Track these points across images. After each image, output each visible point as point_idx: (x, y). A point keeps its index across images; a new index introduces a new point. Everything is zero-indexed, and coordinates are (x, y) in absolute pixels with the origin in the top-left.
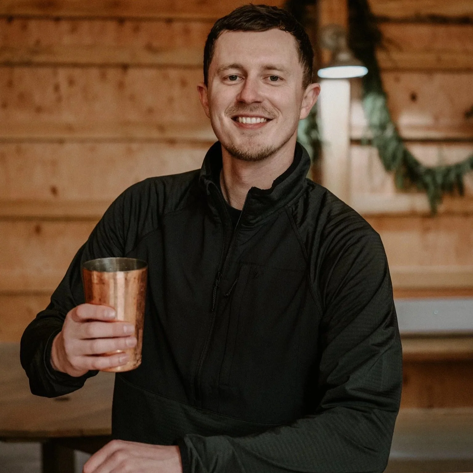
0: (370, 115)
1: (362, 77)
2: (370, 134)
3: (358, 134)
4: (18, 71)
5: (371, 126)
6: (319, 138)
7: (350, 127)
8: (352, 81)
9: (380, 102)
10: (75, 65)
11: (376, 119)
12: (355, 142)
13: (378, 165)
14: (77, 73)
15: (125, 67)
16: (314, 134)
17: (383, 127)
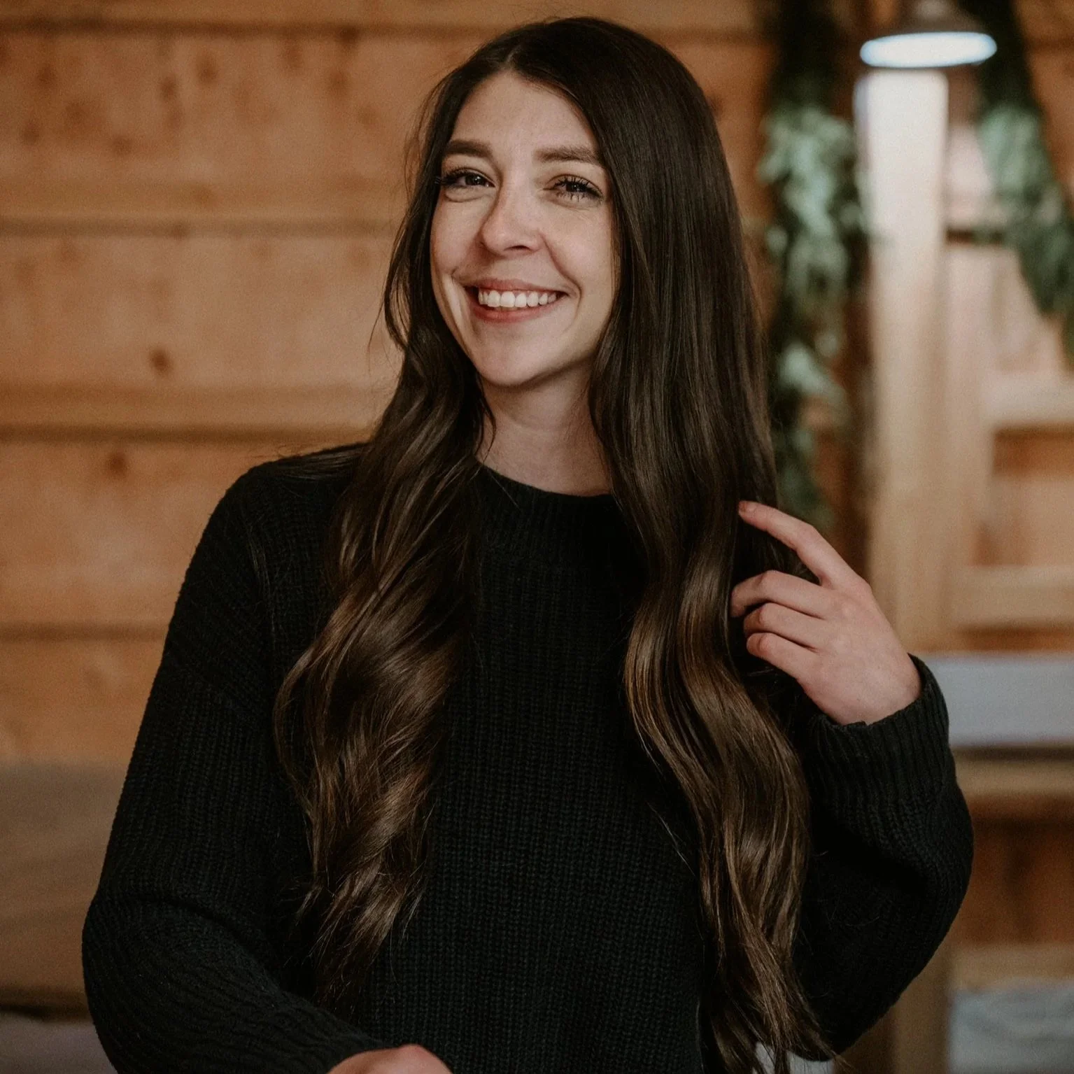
0: (999, 164)
1: (980, 63)
2: (999, 215)
3: (967, 214)
4: (67, 46)
5: (1000, 195)
6: (862, 224)
7: (947, 196)
8: (954, 74)
9: (1024, 130)
10: (217, 29)
11: (1016, 174)
12: (958, 236)
13: (1019, 298)
14: (222, 49)
15: (348, 35)
16: (848, 216)
17: (1032, 197)
